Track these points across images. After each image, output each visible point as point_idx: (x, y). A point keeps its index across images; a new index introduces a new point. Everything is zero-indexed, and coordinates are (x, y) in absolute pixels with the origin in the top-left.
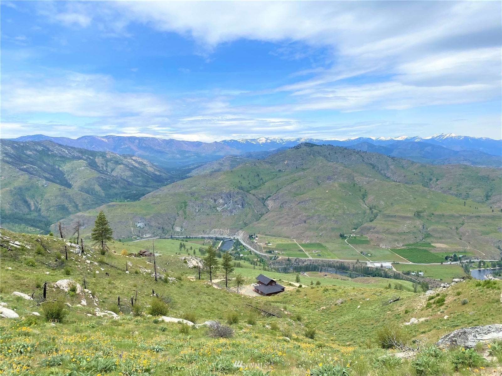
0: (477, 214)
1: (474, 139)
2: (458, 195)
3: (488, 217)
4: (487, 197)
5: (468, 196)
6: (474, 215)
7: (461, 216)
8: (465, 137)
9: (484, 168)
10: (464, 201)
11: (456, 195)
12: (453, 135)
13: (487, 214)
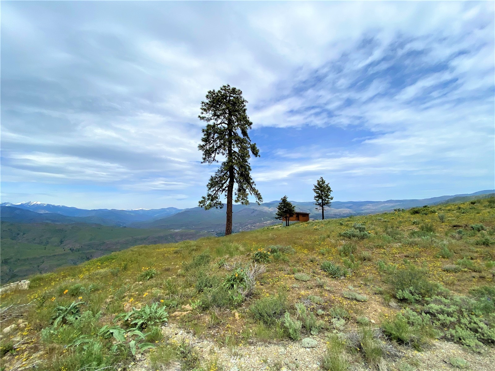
0: (53, 254)
1: (54, 206)
2: (41, 243)
3: (61, 255)
4: (61, 242)
5: (47, 243)
6: (52, 255)
7: (42, 257)
8: (48, 204)
9: (60, 224)
10: (45, 246)
11: (39, 244)
12: (39, 203)
13: (60, 253)
